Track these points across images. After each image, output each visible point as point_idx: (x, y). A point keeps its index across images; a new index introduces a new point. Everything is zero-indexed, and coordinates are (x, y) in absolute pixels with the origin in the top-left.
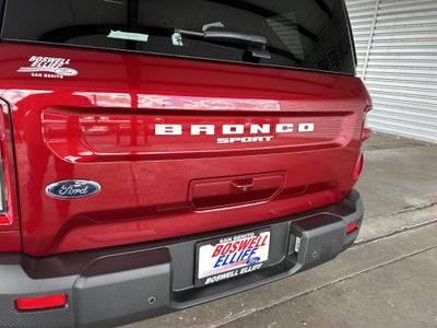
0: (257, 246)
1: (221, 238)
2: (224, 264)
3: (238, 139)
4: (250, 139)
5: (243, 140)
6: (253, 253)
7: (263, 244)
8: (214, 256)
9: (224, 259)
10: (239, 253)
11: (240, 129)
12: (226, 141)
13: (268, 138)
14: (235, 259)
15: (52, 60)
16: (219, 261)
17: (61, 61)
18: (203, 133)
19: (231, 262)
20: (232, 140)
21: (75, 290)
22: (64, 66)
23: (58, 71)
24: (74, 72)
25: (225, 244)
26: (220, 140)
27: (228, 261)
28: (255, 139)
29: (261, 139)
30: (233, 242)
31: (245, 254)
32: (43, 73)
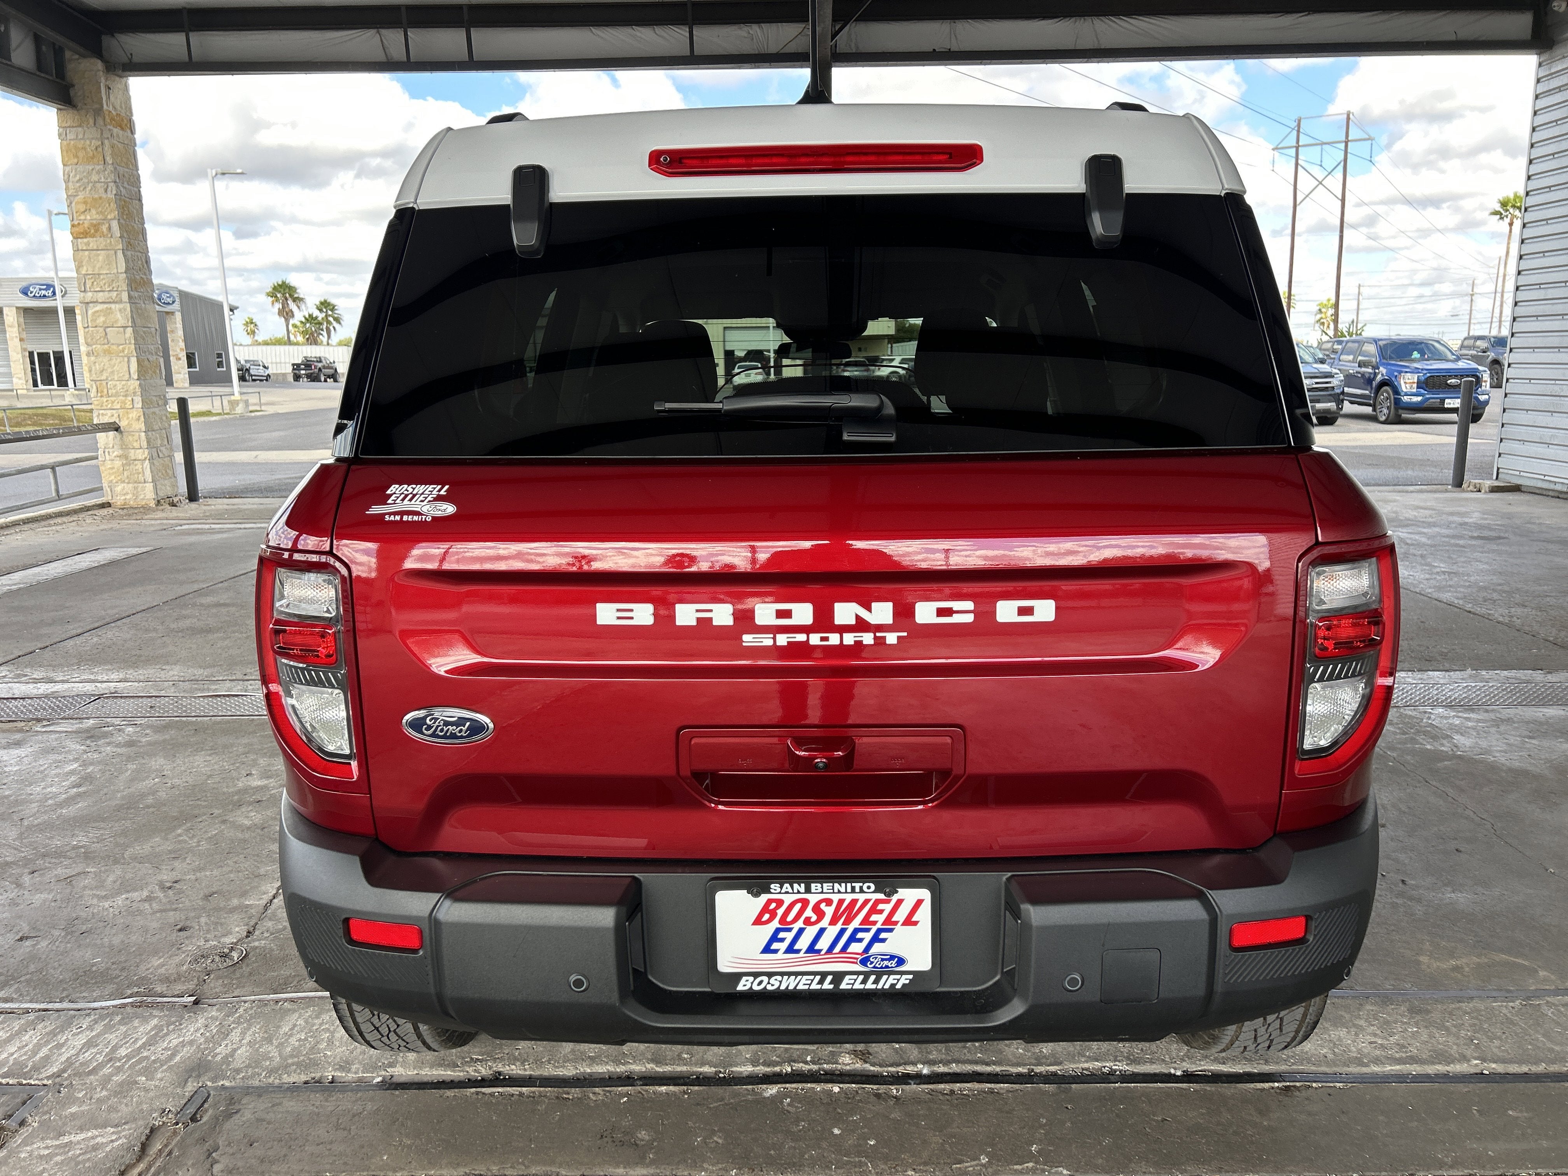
0: (888, 921)
1: (775, 879)
2: (790, 950)
3: (801, 637)
4: (834, 639)
5: (815, 639)
6: (876, 939)
7: (909, 921)
8: (758, 921)
9: (789, 936)
10: (832, 932)
11: (803, 613)
12: (767, 641)
13: (891, 638)
14: (823, 944)
15: (420, 489)
16: (774, 938)
17: (433, 490)
18: (704, 623)
19: (811, 949)
20: (782, 640)
21: (435, 923)
22: (439, 498)
23: (425, 509)
24: (449, 509)
25: (788, 899)
26: (748, 639)
27: (803, 943)
28: (849, 639)
29: (868, 638)
30: (813, 899)
31: (853, 939)
32: (402, 513)
